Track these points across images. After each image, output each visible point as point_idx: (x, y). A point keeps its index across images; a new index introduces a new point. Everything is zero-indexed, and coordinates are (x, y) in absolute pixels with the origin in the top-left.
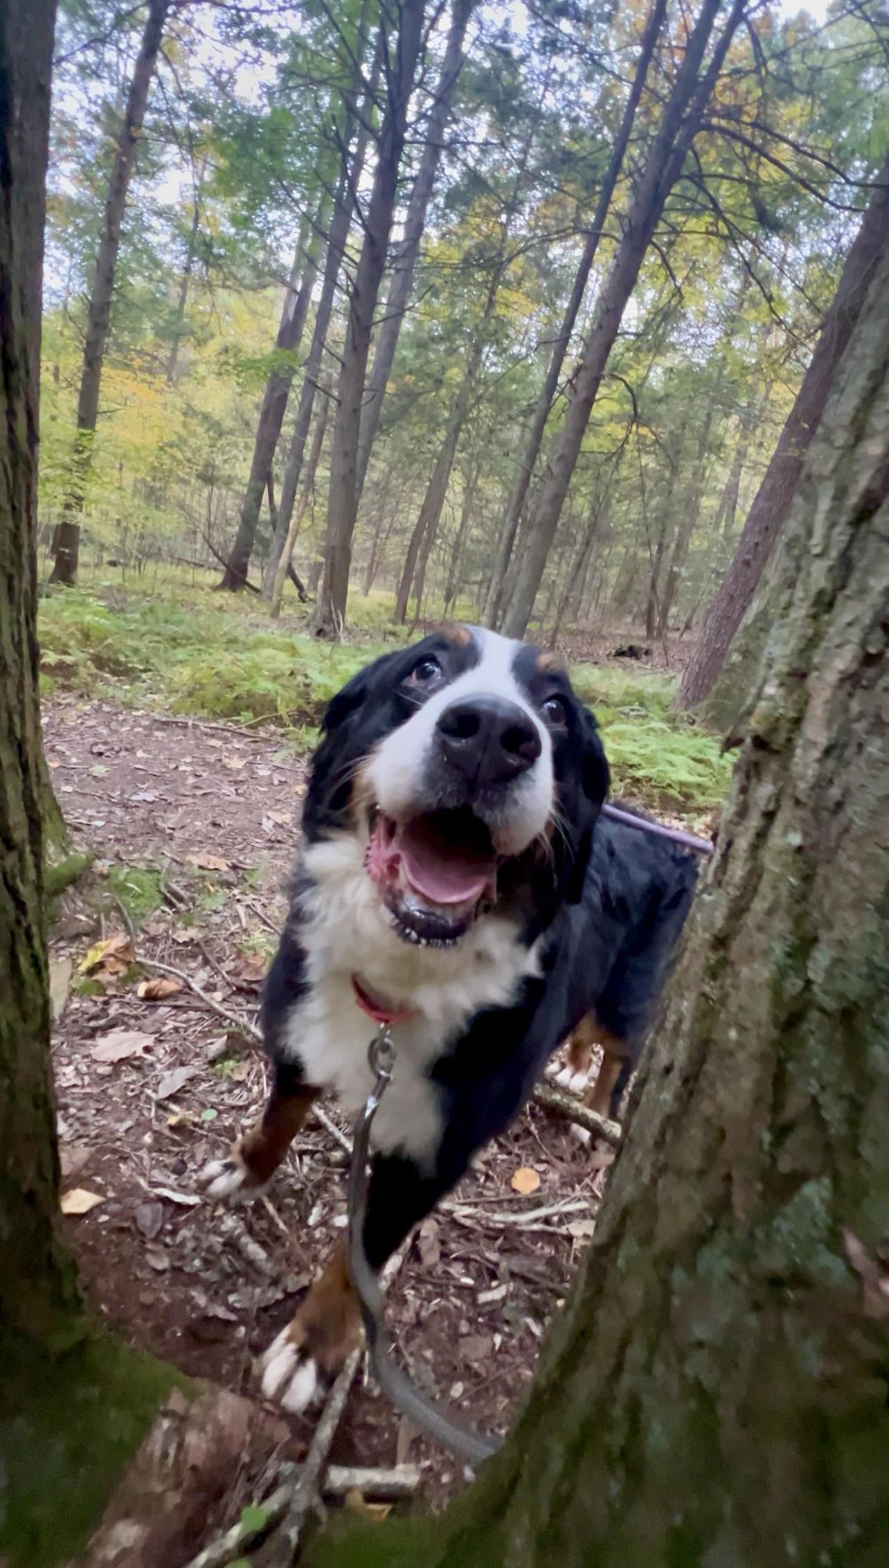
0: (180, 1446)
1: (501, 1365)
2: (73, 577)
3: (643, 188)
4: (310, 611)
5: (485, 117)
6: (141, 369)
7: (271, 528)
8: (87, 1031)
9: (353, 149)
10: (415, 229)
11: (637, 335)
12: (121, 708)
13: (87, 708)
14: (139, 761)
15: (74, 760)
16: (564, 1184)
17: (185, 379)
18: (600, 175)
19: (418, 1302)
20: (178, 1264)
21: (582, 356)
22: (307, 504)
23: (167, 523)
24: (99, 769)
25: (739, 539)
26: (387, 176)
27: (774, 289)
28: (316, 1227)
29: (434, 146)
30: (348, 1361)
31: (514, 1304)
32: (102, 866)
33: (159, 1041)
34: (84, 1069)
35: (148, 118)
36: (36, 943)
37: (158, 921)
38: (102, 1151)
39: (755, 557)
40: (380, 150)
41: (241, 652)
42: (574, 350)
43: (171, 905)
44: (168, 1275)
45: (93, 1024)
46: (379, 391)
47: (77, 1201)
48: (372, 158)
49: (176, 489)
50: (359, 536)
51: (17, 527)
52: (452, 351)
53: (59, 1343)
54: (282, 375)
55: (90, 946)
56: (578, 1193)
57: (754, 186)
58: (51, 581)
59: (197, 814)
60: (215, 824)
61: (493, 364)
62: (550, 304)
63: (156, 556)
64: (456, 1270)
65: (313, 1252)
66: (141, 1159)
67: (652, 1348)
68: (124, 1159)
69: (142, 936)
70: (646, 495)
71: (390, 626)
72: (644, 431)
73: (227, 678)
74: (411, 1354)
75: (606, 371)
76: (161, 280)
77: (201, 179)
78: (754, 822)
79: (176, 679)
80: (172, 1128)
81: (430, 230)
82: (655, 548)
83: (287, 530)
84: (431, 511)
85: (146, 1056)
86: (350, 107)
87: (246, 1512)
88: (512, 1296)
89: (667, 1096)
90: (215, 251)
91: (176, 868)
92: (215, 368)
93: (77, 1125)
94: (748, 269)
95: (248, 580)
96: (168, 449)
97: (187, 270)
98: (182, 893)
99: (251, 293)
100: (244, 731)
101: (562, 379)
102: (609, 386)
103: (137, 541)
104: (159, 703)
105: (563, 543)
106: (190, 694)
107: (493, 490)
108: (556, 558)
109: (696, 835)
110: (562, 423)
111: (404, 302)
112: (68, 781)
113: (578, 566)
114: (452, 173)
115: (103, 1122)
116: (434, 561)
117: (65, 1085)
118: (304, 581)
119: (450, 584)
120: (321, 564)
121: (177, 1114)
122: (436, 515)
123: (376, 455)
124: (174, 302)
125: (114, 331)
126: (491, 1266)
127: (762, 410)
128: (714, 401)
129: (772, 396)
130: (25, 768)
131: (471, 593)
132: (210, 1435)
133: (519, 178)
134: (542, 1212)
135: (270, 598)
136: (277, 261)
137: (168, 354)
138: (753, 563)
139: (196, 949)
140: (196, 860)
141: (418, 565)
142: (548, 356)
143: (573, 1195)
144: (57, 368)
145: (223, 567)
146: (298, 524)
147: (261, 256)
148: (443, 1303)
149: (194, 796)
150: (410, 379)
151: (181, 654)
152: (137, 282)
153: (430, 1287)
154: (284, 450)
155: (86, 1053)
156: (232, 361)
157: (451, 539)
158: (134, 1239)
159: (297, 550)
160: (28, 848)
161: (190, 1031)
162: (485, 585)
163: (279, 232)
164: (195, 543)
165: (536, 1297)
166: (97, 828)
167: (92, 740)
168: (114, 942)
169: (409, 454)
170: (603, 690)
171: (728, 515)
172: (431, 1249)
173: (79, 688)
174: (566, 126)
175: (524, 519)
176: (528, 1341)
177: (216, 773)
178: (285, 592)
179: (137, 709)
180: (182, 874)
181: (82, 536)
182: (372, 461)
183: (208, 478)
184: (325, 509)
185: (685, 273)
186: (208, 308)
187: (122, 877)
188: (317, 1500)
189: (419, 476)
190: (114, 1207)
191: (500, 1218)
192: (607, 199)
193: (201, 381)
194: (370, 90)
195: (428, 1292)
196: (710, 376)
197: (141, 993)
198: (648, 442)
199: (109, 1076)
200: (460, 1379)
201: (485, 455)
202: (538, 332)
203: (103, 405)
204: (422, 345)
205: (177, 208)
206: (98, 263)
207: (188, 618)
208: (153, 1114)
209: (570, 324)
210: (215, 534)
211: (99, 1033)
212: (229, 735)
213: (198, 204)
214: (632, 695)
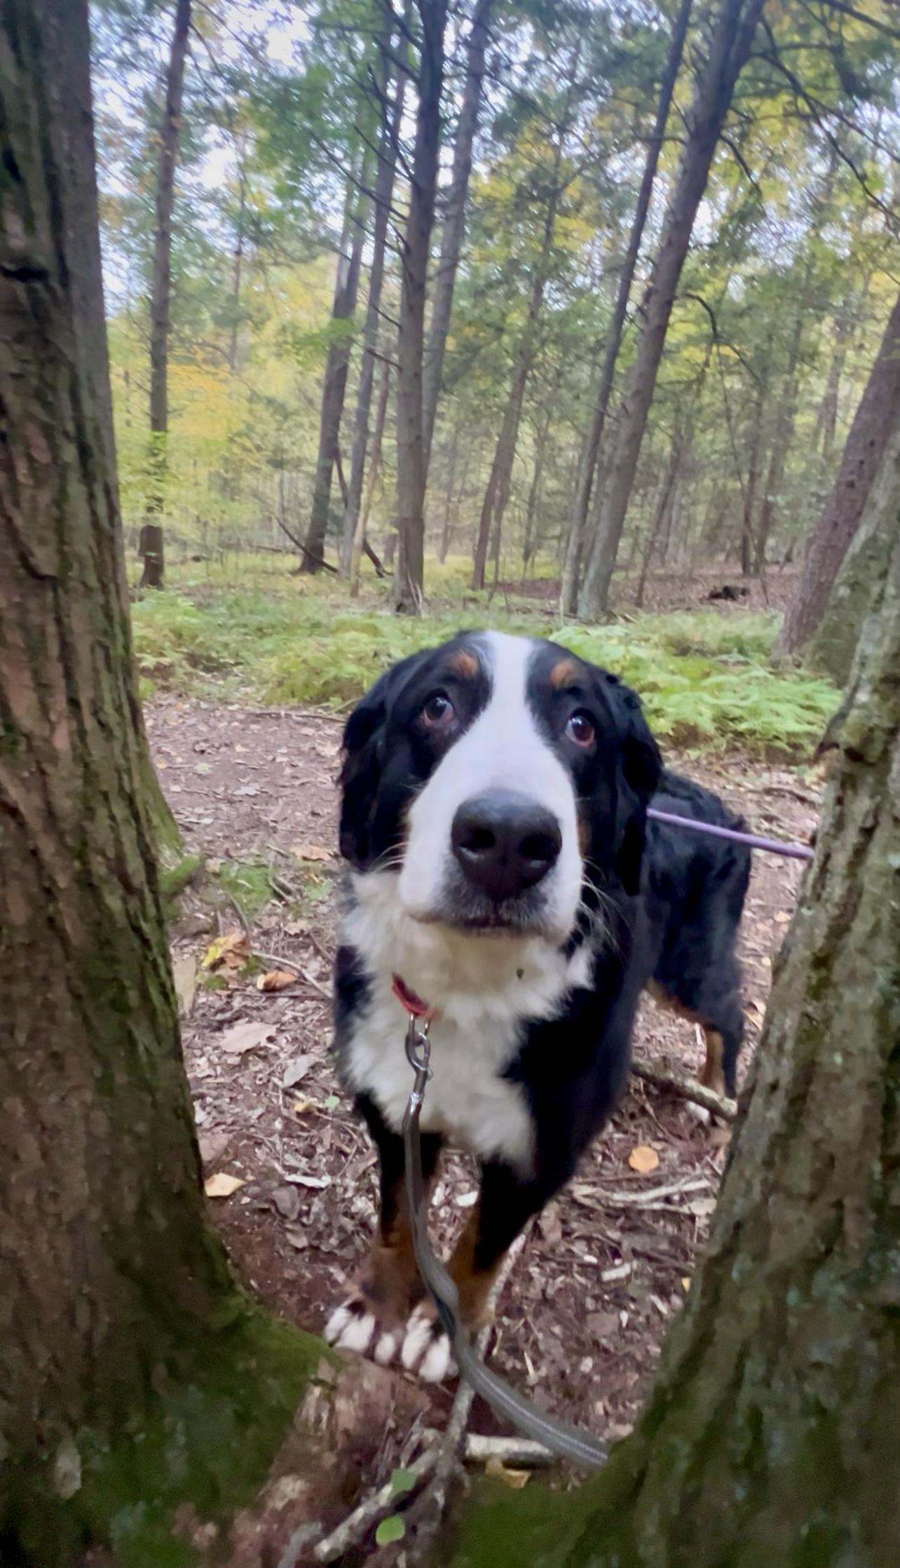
0: (332, 1411)
1: (630, 1341)
2: (162, 579)
3: (707, 77)
4: (388, 585)
5: (528, 28)
6: (205, 361)
7: (343, 506)
8: (215, 1024)
9: (391, 93)
10: (463, 168)
11: (712, 246)
12: (217, 704)
13: (187, 706)
14: (239, 755)
15: (179, 760)
16: (683, 1163)
17: (247, 365)
18: (659, 70)
19: (543, 1280)
20: (316, 1243)
21: (652, 278)
22: (376, 477)
23: (244, 513)
24: (203, 767)
25: (841, 455)
26: (430, 118)
27: (868, 166)
28: (440, 1207)
29: (475, 75)
30: (480, 1336)
31: (638, 1282)
32: (214, 865)
33: (280, 1031)
34: (216, 1060)
35: (186, 101)
36: (163, 973)
37: (269, 913)
38: (240, 1136)
39: (860, 477)
40: (420, 91)
41: (325, 636)
42: (643, 273)
43: (280, 898)
44: (307, 1253)
45: (220, 1017)
46: (440, 350)
47: (220, 1185)
48: (412, 101)
49: (248, 480)
50: (431, 502)
51: (107, 602)
52: (512, 294)
53: (219, 1320)
54: (340, 346)
55: (211, 942)
56: (698, 1171)
57: (837, 51)
58: (142, 584)
59: (296, 805)
60: (314, 814)
61: (557, 301)
62: (614, 225)
63: (235, 547)
64: (579, 1248)
65: (441, 1231)
66: (274, 1144)
67: (772, 1362)
68: (259, 1144)
69: (256, 931)
70: (733, 421)
71: (470, 593)
72: (725, 350)
73: (313, 664)
74: (540, 1330)
75: (679, 291)
76: (217, 268)
77: (244, 155)
78: (852, 837)
79: (265, 670)
80: (299, 1115)
81: (480, 167)
82: (746, 477)
83: (358, 507)
84: (502, 468)
85: (270, 1045)
86: (385, 52)
87: (395, 1473)
88: (635, 1274)
89: (774, 1114)
90: (264, 227)
91: (281, 861)
92: (274, 349)
93: (214, 1113)
94: (834, 147)
95: (326, 560)
96: (237, 439)
97: (238, 253)
98: (290, 886)
99: (303, 266)
100: (334, 716)
101: (631, 307)
102: (683, 306)
103: (217, 534)
104: (249, 696)
105: (646, 484)
106: (280, 684)
107: (567, 438)
108: (638, 498)
109: (809, 788)
110: (635, 355)
111: (456, 250)
112: (176, 781)
113: (664, 506)
114: (497, 100)
115: (237, 1110)
116: (508, 520)
117: (200, 1075)
118: (380, 555)
119: (528, 542)
120: (395, 536)
121: (303, 1101)
122: (507, 473)
123: (442, 416)
124: (229, 289)
125: (176, 326)
126: (614, 1245)
127: (861, 307)
128: (804, 306)
129: (872, 288)
130: (136, 817)
131: (551, 548)
132: (357, 1402)
133: (569, 90)
134: (663, 1191)
135: (348, 578)
136: (325, 227)
137: (229, 342)
138: (857, 484)
139: (308, 941)
140: (299, 852)
141: (493, 523)
142: (615, 282)
143: (693, 1173)
144: (127, 374)
145: (300, 551)
146: (369, 498)
147: (309, 225)
148: (569, 1280)
149: (293, 786)
150: (469, 332)
151: (268, 644)
152: (193, 273)
153: (554, 1265)
154: (348, 423)
155: (215, 1044)
156: (290, 339)
157: (526, 496)
158: (275, 1219)
159: (371, 524)
160: (146, 890)
161: (308, 1020)
162: (565, 538)
163: (325, 196)
164: (271, 530)
165: (661, 1275)
166: (207, 826)
167: (195, 738)
168: (230, 939)
169: (475, 411)
170: (698, 638)
171: (827, 431)
172: (552, 1230)
173: (177, 688)
174: (617, 23)
175: (601, 464)
176: (655, 1318)
177: (312, 761)
178: (362, 568)
179: (232, 704)
180: (288, 867)
181: (166, 535)
182: (438, 422)
183: (278, 463)
184: (395, 480)
185: (762, 164)
186: (262, 288)
187: (233, 874)
188: (459, 1468)
189: (487, 434)
190: (255, 1190)
191: (620, 1198)
192: (668, 95)
193: (262, 365)
194: (404, 27)
195: (553, 1270)
196: (798, 279)
197: (260, 986)
198: (731, 362)
199: (239, 1066)
200: (590, 1354)
201: (555, 400)
202: (603, 259)
203: (172, 403)
204: (478, 294)
205: (224, 189)
206: (155, 261)
207: (271, 606)
208: (281, 1102)
209: (636, 242)
210: (289, 518)
211: (226, 1026)
212: (320, 721)
213: (244, 182)
214: (729, 640)
